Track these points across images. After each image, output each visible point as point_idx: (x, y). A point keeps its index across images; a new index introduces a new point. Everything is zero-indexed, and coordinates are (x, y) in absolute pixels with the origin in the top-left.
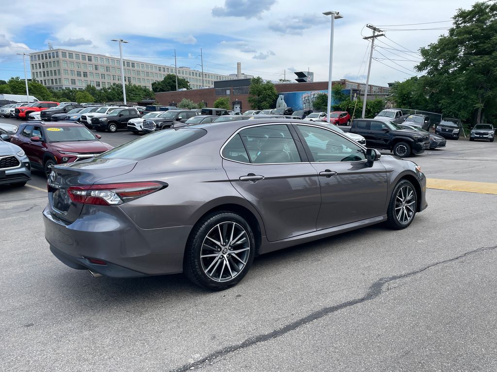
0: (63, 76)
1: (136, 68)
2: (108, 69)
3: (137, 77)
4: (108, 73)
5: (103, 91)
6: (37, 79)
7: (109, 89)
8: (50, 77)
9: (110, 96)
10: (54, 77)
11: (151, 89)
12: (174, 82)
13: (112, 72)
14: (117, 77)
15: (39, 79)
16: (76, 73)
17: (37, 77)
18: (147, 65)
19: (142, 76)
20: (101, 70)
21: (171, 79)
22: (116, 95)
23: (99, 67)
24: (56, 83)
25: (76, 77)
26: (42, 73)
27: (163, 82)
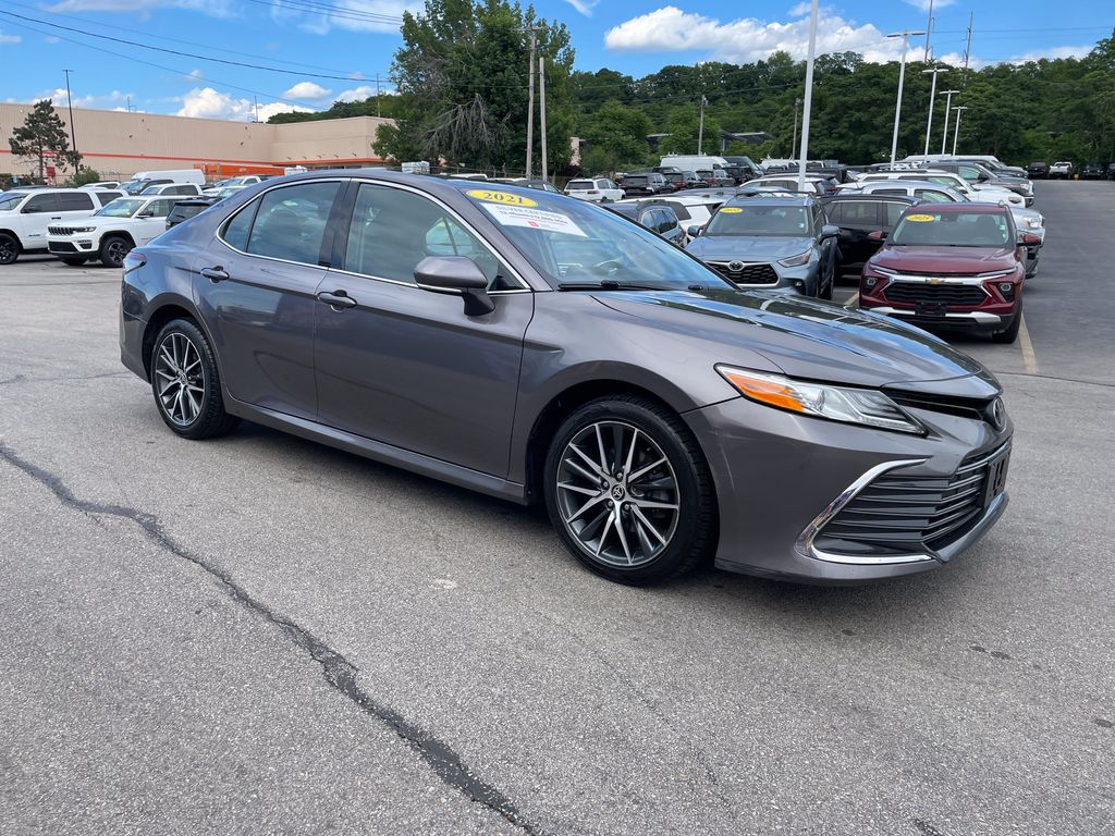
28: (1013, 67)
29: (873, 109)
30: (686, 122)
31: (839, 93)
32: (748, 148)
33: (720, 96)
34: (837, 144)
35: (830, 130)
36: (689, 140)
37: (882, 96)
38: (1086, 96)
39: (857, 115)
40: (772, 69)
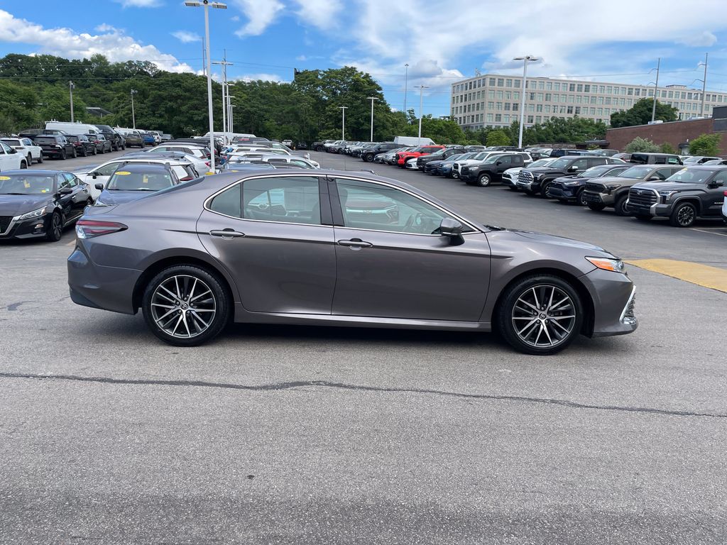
0: (487, 110)
1: (591, 92)
2: (548, 96)
3: (590, 105)
4: (548, 103)
5: (535, 129)
6: (456, 116)
7: (543, 125)
8: (472, 113)
9: (543, 136)
10: (475, 113)
11: (608, 124)
12: (651, 110)
13: (554, 101)
14: (559, 108)
15: (458, 116)
16: (504, 106)
17: (457, 113)
18: (610, 86)
19: (599, 103)
20: (539, 100)
21: (645, 105)
22: (552, 134)
23: (536, 95)
24: (477, 120)
25: (502, 112)
26: (463, 108)
27: (631, 111)
28: (245, 83)
29: (179, 101)
30: (58, 98)
31: (156, 89)
32: (94, 118)
33: (57, 80)
34: (160, 120)
35: (154, 112)
36: (64, 112)
37: (184, 94)
38: (294, 105)
39: (170, 103)
40: (95, 66)
